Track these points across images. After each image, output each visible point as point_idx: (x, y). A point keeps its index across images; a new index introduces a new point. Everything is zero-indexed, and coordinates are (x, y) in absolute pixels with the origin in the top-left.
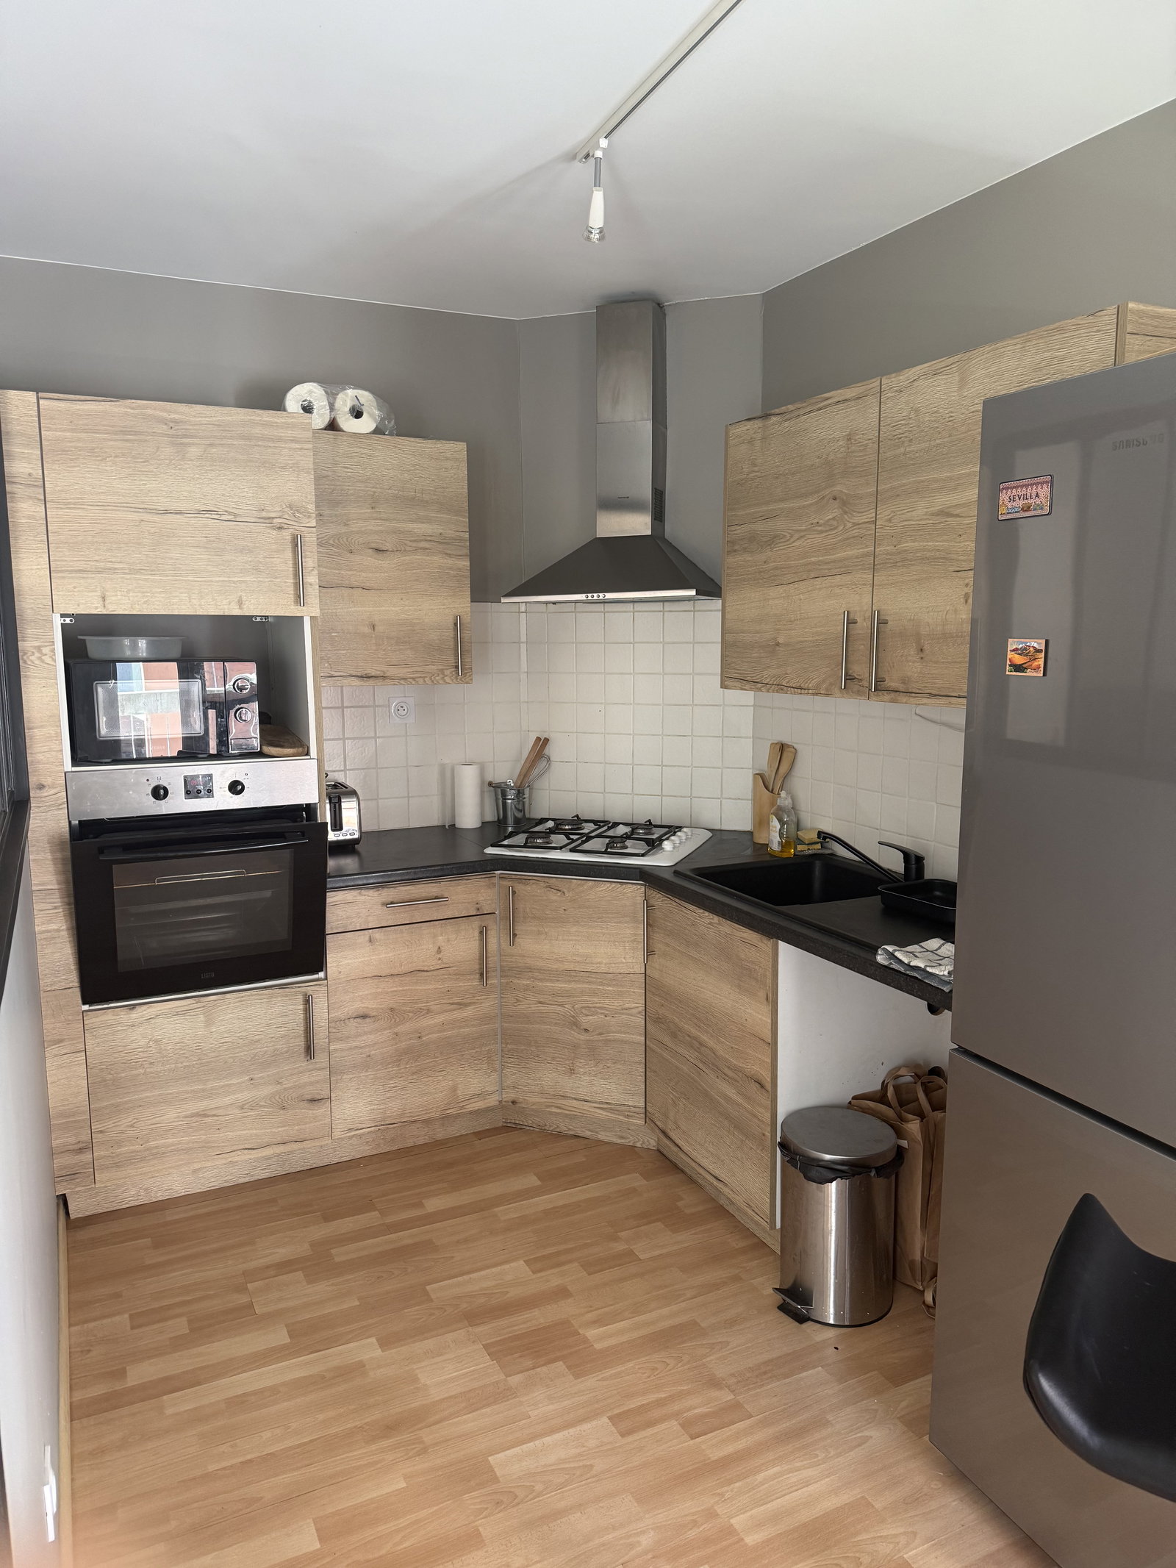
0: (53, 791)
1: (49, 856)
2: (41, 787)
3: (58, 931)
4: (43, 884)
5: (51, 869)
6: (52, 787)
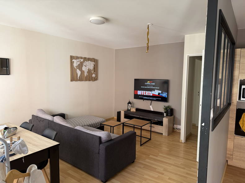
2: (233, 103)
6: (235, 103)
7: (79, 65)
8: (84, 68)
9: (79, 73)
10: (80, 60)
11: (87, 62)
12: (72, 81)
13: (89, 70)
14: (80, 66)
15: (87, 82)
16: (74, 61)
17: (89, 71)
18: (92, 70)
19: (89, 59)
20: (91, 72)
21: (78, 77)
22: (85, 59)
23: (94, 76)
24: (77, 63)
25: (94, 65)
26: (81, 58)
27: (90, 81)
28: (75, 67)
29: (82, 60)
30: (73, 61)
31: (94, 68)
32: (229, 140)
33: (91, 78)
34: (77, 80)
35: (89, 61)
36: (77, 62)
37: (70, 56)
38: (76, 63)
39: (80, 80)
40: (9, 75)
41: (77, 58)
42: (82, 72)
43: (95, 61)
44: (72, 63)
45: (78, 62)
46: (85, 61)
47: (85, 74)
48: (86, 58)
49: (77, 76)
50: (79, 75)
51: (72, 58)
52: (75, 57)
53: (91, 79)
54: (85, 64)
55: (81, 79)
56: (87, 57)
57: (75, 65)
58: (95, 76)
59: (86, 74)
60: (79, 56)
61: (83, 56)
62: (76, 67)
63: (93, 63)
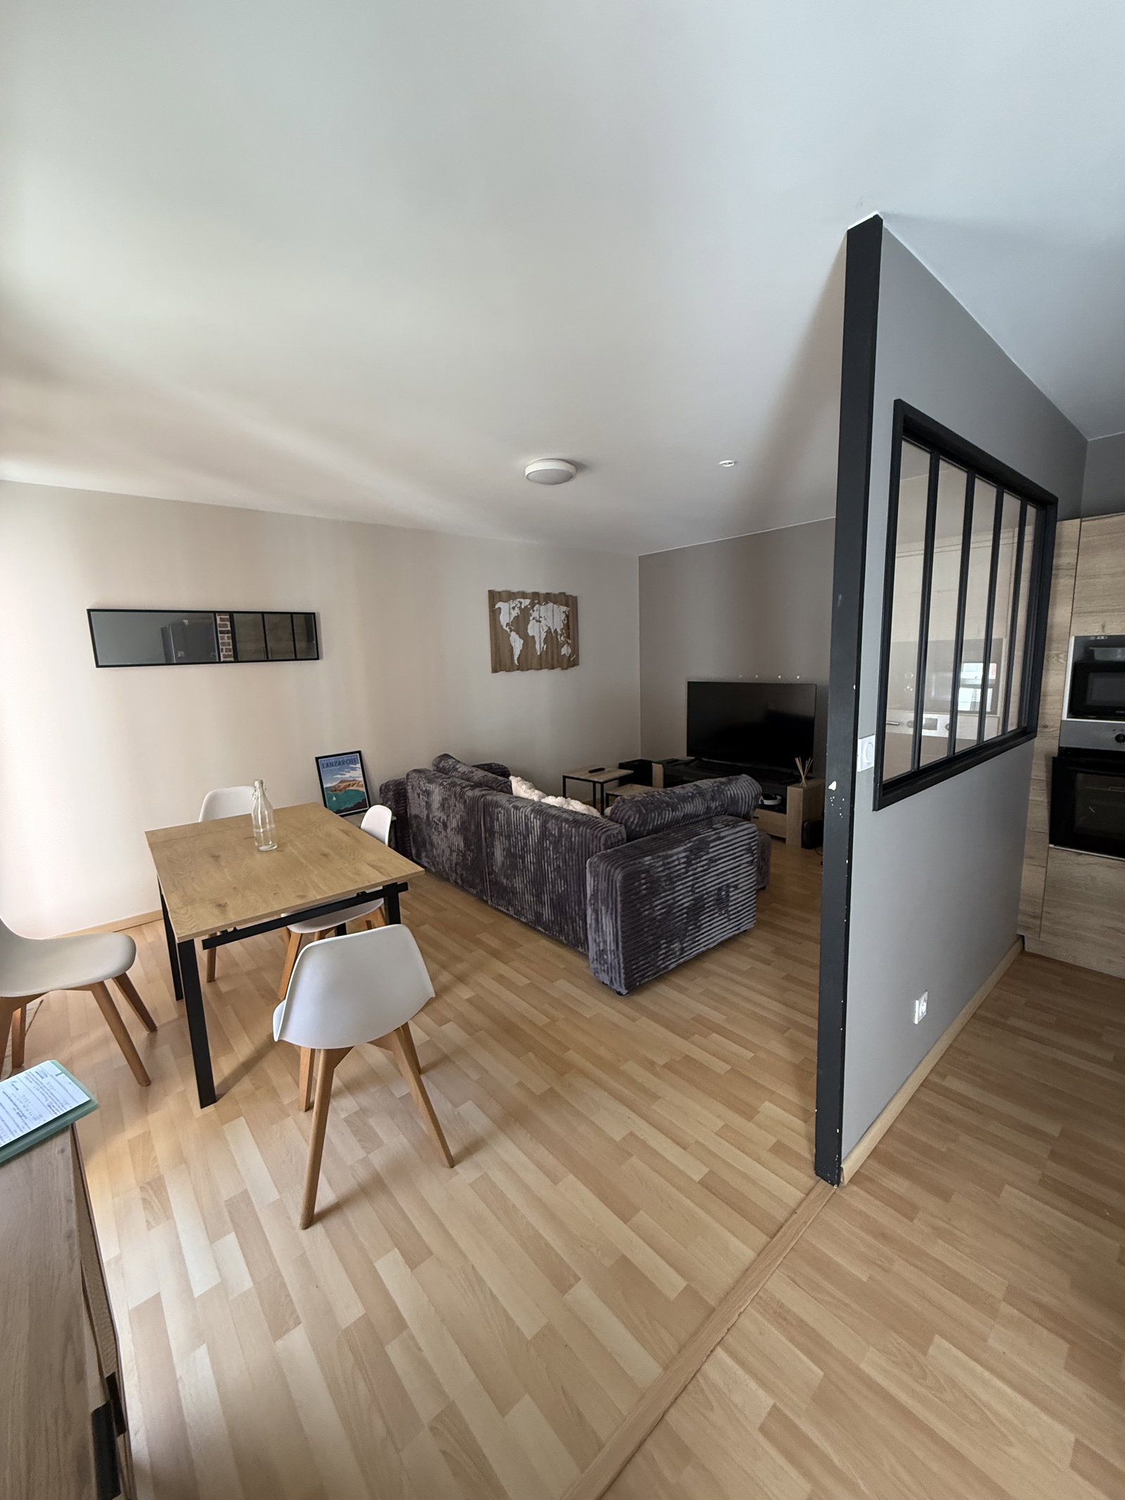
0: (1051, 730)
1: (1043, 762)
2: (1046, 727)
3: (1042, 801)
4: (1037, 776)
5: (1044, 769)
6: (1052, 727)
7: (517, 618)
8: (533, 629)
9: (517, 643)
10: (521, 603)
11: (542, 608)
12: (495, 670)
13: (549, 632)
14: (520, 623)
15: (545, 673)
16: (500, 609)
17: (550, 636)
18: (559, 632)
19: (548, 598)
20: (555, 639)
21: (516, 658)
22: (536, 598)
23: (565, 650)
24: (510, 613)
25: (567, 616)
26: (524, 595)
27: (553, 668)
28: (504, 627)
29: (526, 602)
30: (497, 607)
31: (567, 626)
32: (1026, 861)
33: (558, 660)
34: (510, 668)
35: (550, 605)
36: (512, 610)
37: (489, 591)
38: (507, 613)
39: (520, 668)
40: (318, 659)
41: (510, 596)
42: (528, 641)
43: (568, 601)
44: (494, 614)
45: (514, 608)
46: (537, 606)
47: (537, 647)
48: (537, 593)
49: (512, 655)
50: (517, 653)
51: (494, 597)
52: (504, 594)
53: (555, 662)
54: (535, 614)
55: (525, 664)
56: (543, 591)
57: (504, 619)
58: (570, 651)
59: (539, 647)
60: (515, 590)
61: (530, 590)
62: (508, 624)
63: (564, 608)
